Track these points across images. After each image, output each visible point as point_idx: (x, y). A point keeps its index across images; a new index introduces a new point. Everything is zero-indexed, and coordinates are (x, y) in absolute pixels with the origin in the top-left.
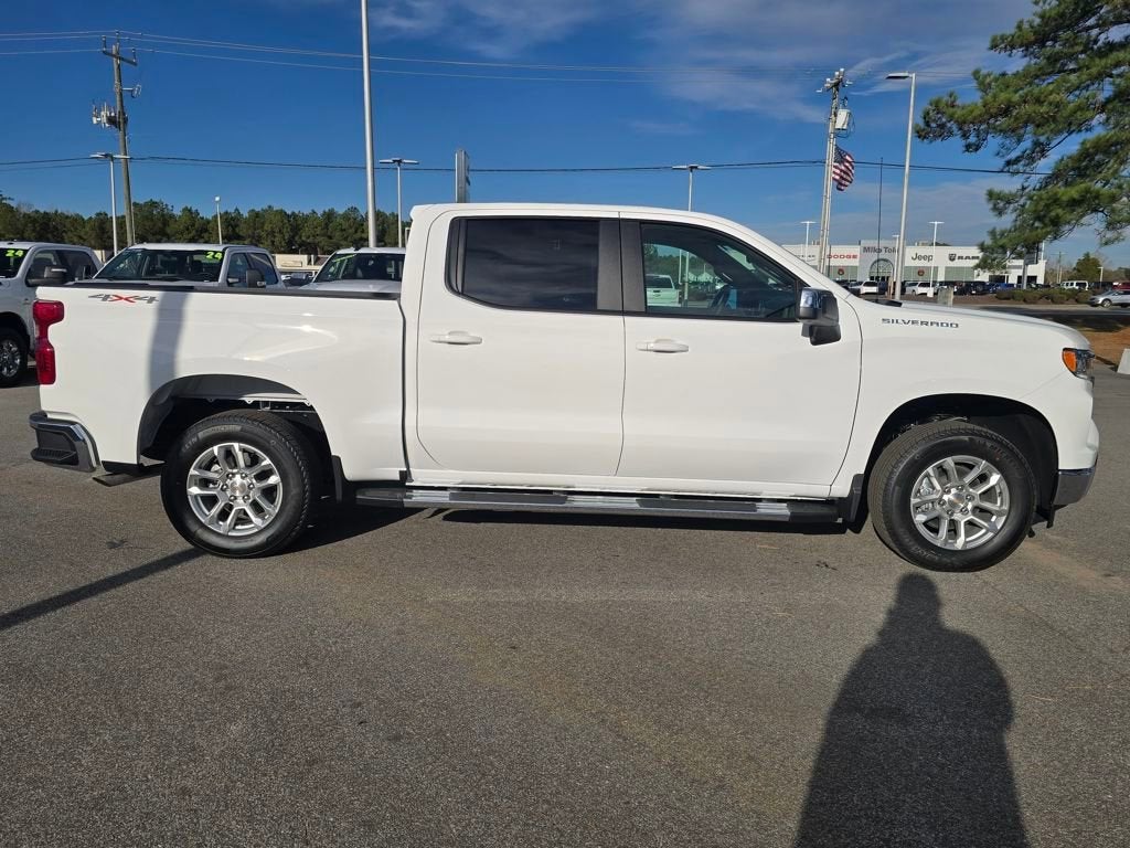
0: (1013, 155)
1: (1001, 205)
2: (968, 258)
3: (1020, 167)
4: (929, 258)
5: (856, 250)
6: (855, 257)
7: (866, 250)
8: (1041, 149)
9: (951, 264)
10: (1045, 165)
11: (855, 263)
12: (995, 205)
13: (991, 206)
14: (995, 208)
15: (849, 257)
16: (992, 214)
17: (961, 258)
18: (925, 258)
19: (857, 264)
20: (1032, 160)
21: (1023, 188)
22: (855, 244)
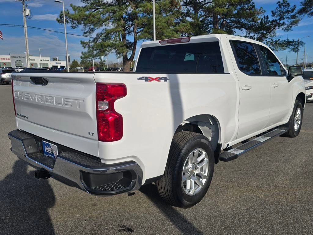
0: (86, 31)
1: (85, 45)
2: (45, 60)
3: (87, 34)
4: (34, 60)
5: (9, 57)
6: (9, 59)
7: (12, 57)
8: (92, 30)
9: (41, 62)
10: (94, 35)
11: (9, 61)
12: (83, 45)
13: (82, 45)
14: (83, 46)
15: (7, 59)
16: (83, 48)
17: (44, 60)
18: (33, 60)
19: (10, 62)
20: (90, 33)
21: (90, 41)
22: (8, 55)
